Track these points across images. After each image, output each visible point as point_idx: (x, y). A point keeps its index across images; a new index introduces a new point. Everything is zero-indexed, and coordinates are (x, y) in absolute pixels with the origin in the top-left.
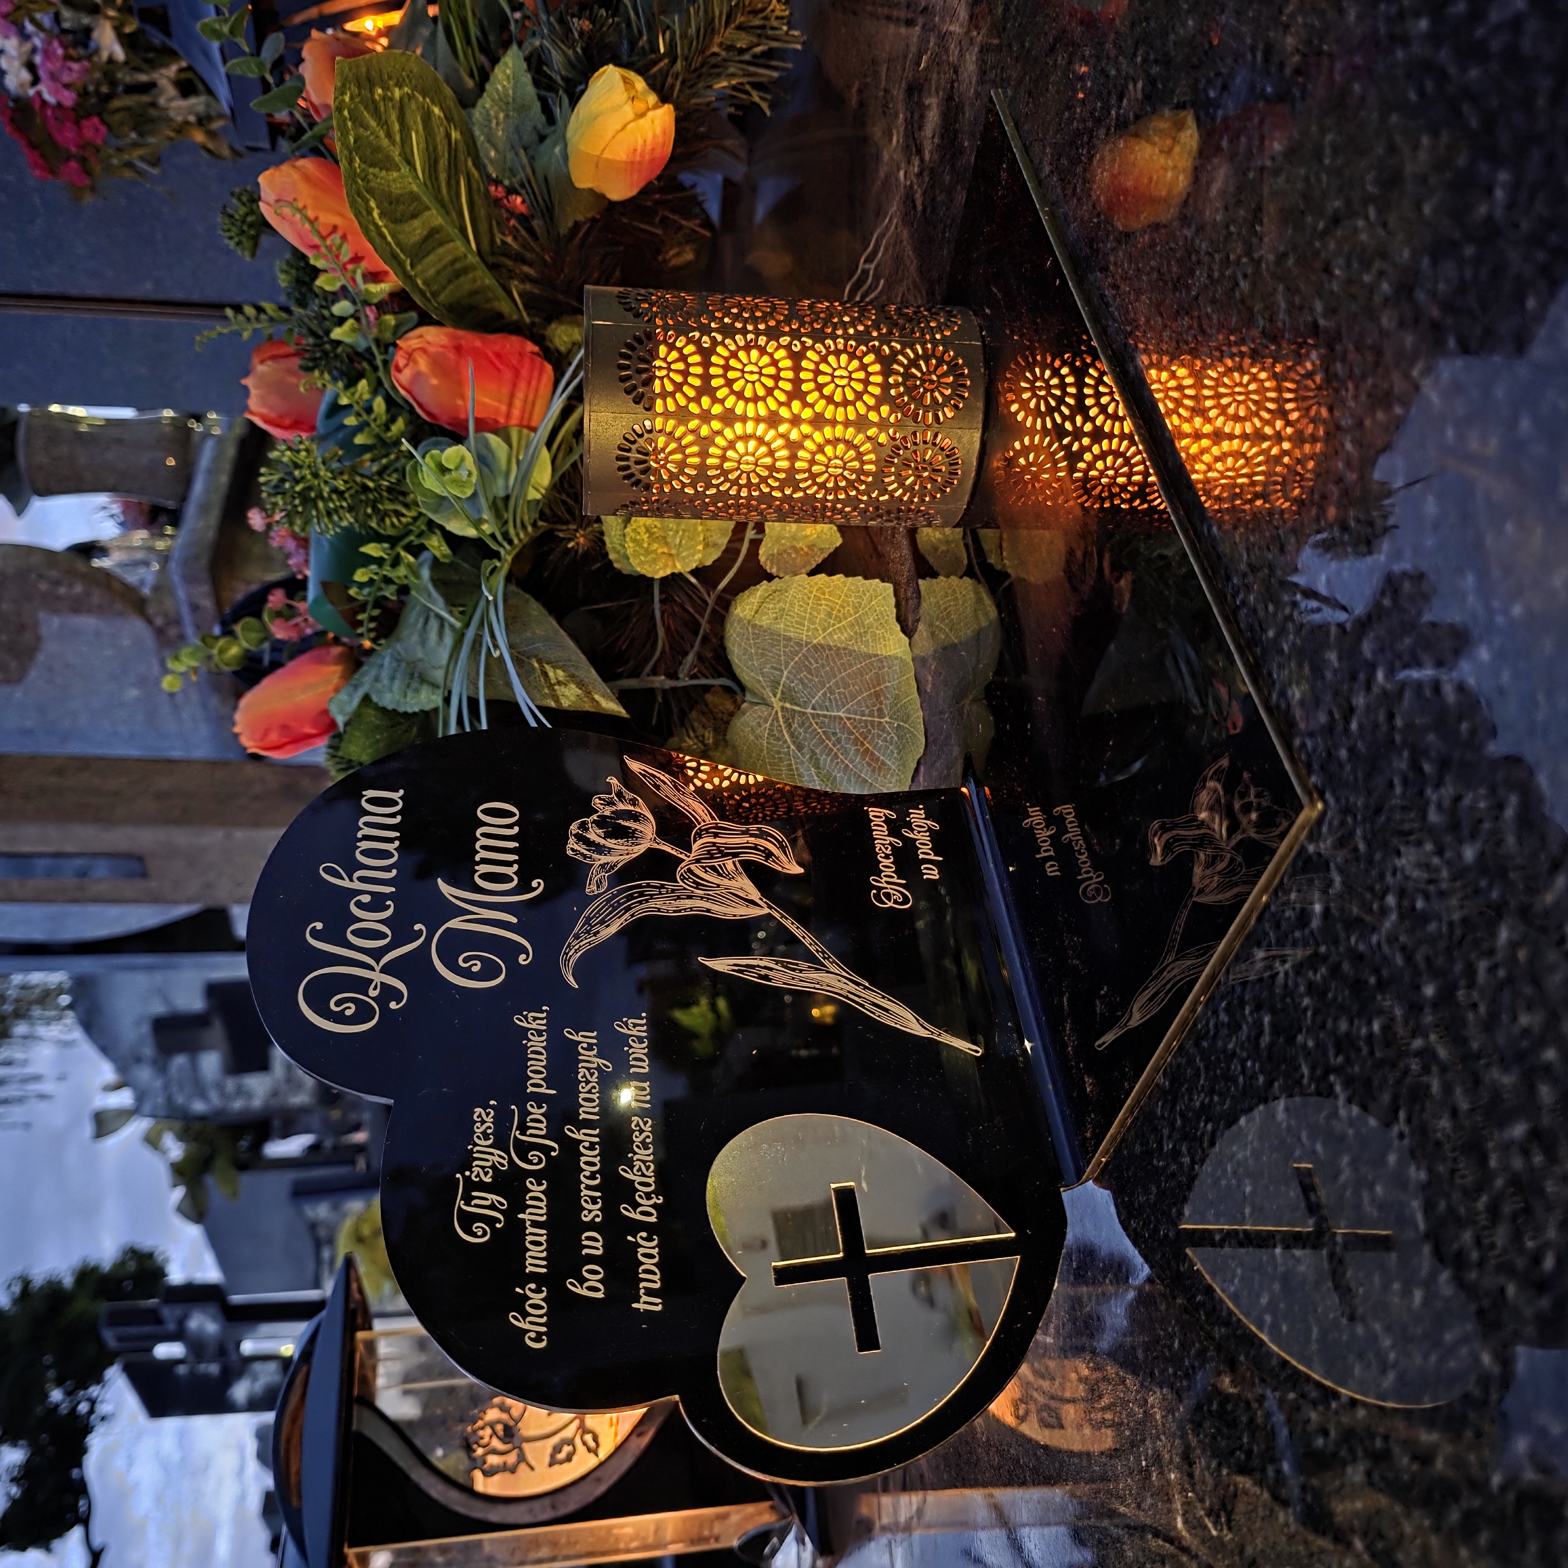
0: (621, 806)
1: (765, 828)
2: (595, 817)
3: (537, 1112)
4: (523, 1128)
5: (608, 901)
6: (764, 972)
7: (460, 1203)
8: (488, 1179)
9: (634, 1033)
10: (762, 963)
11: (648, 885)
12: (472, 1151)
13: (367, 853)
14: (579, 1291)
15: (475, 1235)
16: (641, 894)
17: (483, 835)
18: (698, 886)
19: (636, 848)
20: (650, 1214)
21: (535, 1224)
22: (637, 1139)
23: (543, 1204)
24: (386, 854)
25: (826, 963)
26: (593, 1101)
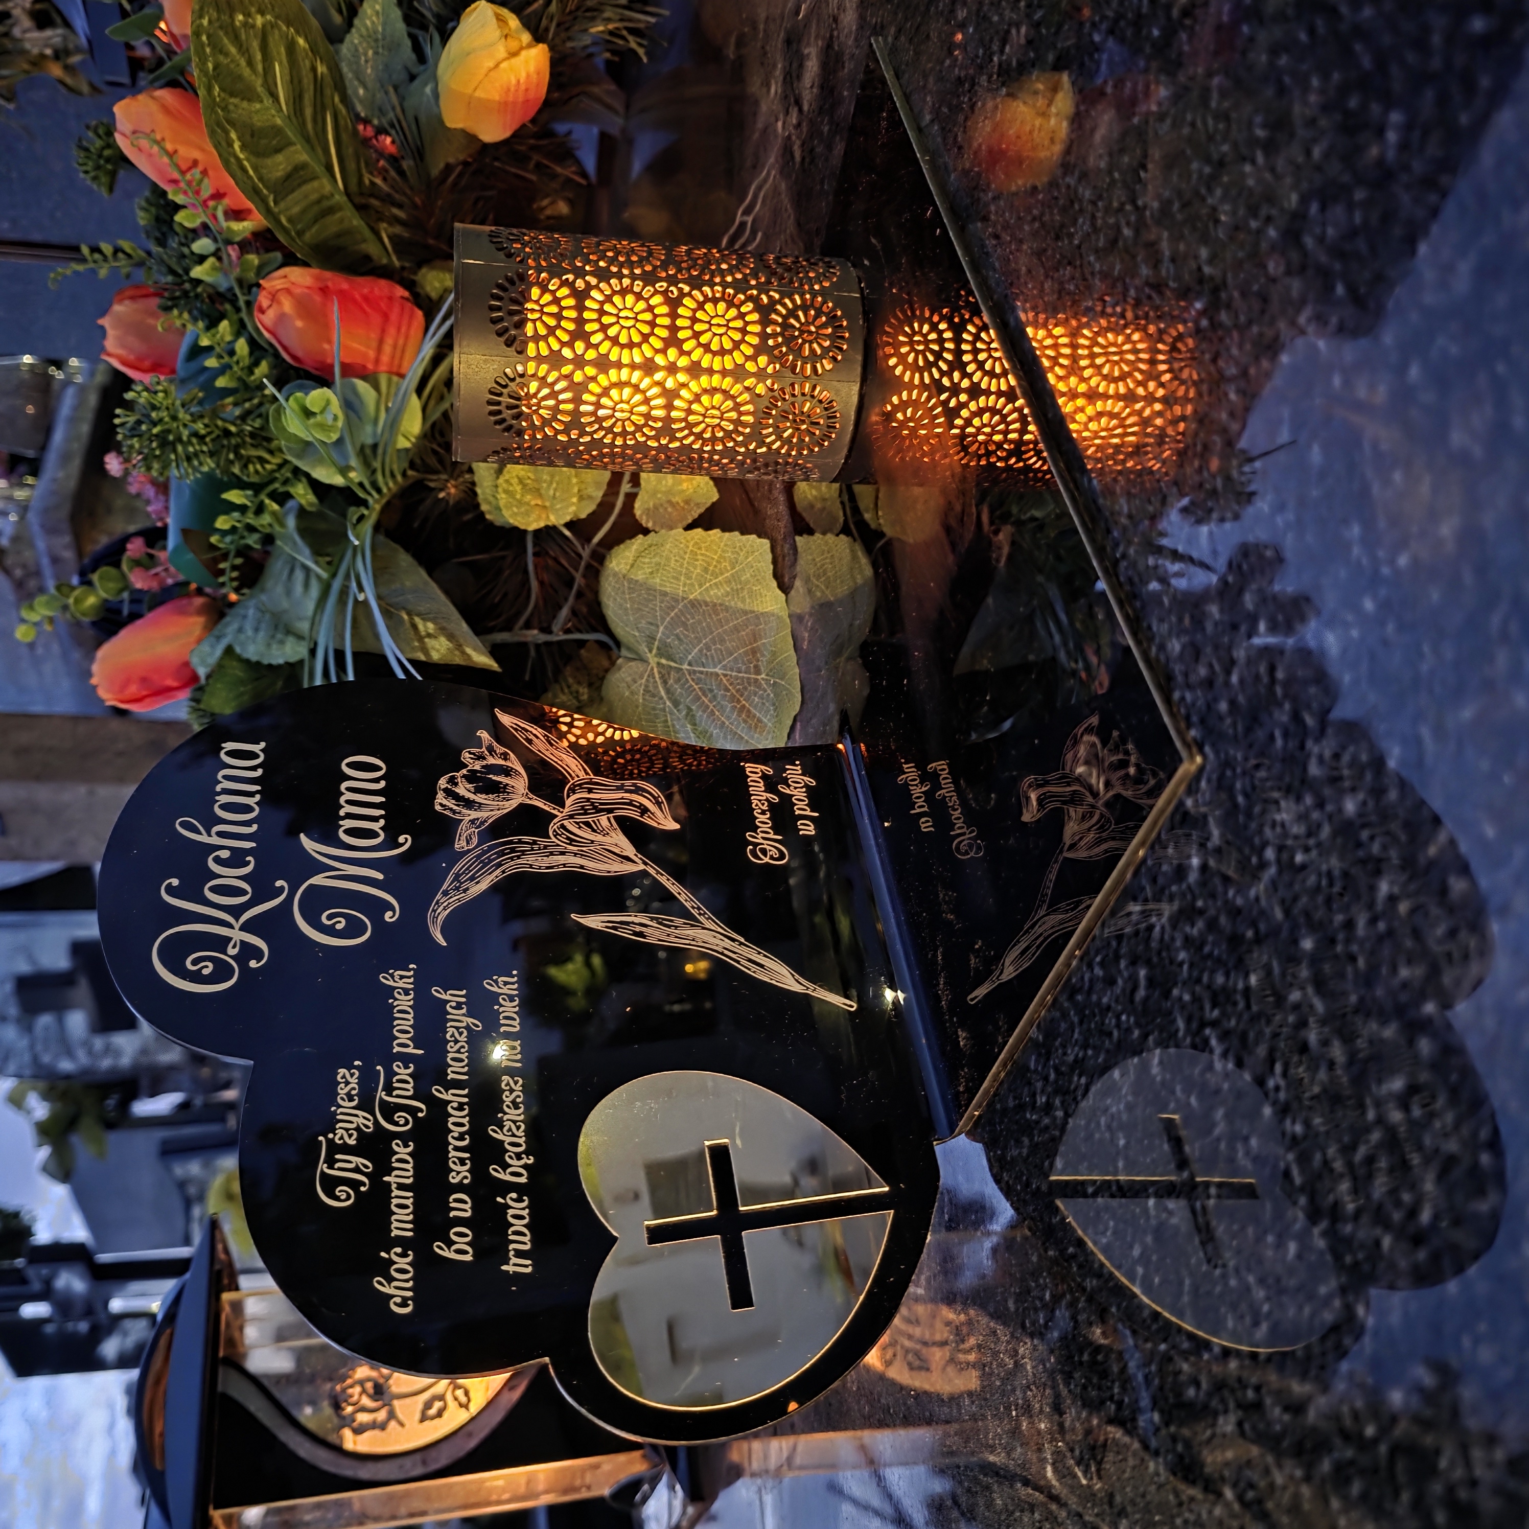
0: (491, 761)
1: (641, 784)
2: (464, 771)
3: (403, 1072)
4: (389, 1089)
5: (478, 857)
6: (638, 929)
7: (323, 1167)
8: (352, 1142)
9: (505, 990)
10: (637, 920)
11: (520, 842)
12: (335, 1112)
13: (225, 807)
14: (446, 1254)
15: (337, 1199)
16: (513, 850)
17: (348, 789)
18: (571, 842)
19: (507, 804)
20: (519, 1175)
21: (401, 1187)
22: (507, 1099)
23: (409, 1166)
24: (248, 809)
25: (701, 919)
26: (462, 1060)
